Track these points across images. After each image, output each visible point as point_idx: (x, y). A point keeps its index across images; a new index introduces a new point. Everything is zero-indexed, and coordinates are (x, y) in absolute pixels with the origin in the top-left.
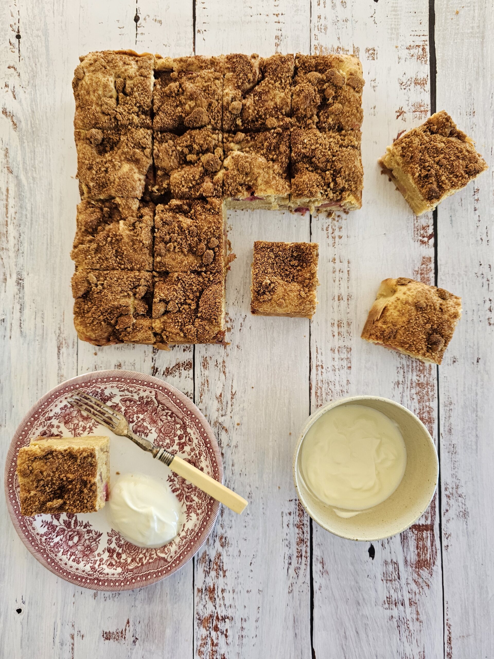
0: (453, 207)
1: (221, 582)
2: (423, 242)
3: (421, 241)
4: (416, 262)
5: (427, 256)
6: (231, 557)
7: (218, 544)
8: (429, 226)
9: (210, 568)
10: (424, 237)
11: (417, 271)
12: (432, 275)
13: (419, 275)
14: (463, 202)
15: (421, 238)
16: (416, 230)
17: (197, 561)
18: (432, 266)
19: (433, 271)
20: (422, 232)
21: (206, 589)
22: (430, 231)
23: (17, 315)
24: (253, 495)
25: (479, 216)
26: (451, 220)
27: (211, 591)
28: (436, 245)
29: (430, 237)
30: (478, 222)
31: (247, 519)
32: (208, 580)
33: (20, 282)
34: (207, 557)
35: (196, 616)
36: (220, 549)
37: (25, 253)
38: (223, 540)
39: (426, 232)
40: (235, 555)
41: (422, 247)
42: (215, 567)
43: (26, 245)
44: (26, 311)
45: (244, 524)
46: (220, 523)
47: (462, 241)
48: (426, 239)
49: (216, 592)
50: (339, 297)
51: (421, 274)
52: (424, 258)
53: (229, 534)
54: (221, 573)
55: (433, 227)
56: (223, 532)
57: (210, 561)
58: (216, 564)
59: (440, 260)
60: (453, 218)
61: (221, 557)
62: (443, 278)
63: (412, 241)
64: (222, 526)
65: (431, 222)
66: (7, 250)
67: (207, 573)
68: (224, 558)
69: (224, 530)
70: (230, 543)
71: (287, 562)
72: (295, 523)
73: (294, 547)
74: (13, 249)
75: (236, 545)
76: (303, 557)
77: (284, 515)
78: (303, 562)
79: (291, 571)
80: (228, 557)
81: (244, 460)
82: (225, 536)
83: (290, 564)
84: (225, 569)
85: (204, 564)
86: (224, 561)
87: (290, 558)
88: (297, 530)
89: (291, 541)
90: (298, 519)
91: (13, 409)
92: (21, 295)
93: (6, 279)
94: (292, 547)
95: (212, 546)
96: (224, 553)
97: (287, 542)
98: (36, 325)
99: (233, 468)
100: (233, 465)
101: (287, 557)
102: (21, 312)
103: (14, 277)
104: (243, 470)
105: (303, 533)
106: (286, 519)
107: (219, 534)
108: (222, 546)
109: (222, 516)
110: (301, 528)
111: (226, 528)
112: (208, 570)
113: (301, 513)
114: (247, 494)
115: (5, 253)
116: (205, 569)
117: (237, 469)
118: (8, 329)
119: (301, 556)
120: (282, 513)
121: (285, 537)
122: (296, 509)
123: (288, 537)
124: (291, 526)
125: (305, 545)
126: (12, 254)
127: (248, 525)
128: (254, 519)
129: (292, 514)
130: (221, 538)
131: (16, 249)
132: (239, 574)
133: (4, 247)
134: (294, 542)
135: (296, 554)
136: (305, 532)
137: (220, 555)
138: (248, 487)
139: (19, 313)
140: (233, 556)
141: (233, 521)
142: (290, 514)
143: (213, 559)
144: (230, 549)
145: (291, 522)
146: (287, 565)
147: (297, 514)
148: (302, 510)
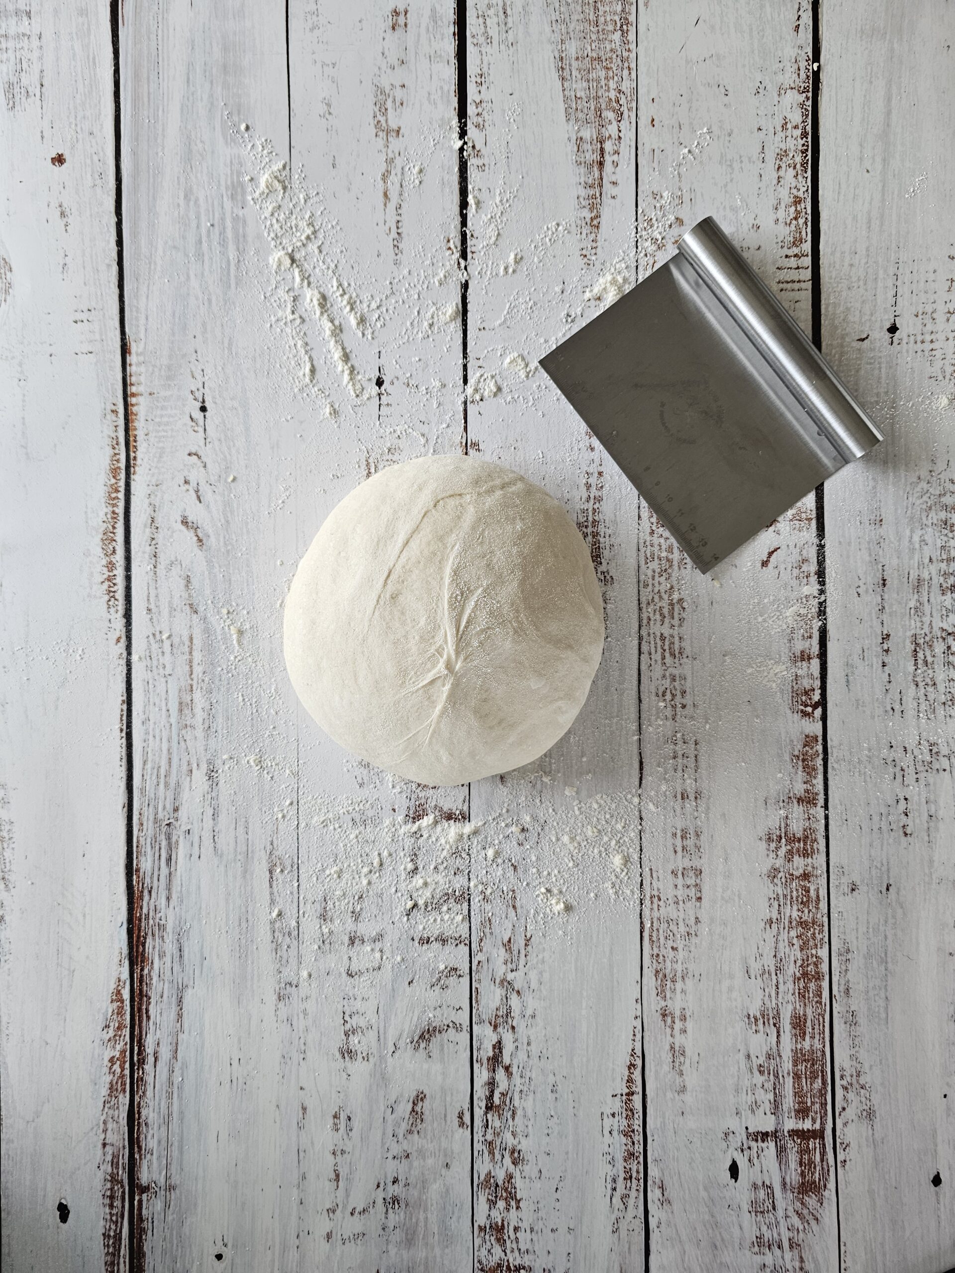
0: (850, 662)
1: (513, 1217)
2: (805, 714)
3: (802, 711)
4: (795, 743)
5: (812, 734)
6: (527, 1180)
7: (508, 1161)
8: (814, 690)
9: (496, 1197)
10: (806, 706)
11: (798, 757)
12: (819, 762)
13: (800, 763)
14: (865, 654)
15: (802, 707)
16: (795, 695)
17: (478, 1185)
18: (820, 748)
19: (821, 756)
20: (804, 698)
21: (491, 1227)
22: (816, 697)
23: (208, 823)
24: (559, 1088)
25: (889, 675)
26: (848, 681)
27: (498, 1230)
28: (824, 718)
29: (815, 706)
30: (887, 684)
31: (551, 1123)
32: (494, 1213)
33: (211, 774)
34: (492, 1180)
35: (477, 1265)
36: (511, 1168)
37: (220, 731)
38: (516, 1155)
39: (810, 699)
40: (533, 1177)
41: (803, 721)
42: (504, 1194)
43: (220, 720)
44: (223, 818)
45: (546, 1132)
46: (511, 1129)
47: (864, 712)
48: (809, 709)
49: (506, 1231)
50: (682, 795)
51: (804, 760)
52: (807, 736)
53: (524, 1145)
54: (513, 1203)
55: (819, 691)
56: (515, 1142)
57: (497, 1185)
58: (506, 1190)
59: (831, 740)
60: (851, 678)
61: (513, 1181)
62: (836, 766)
63: (789, 712)
64: (514, 1134)
65: (818, 683)
66: (193, 727)
67: (492, 1203)
68: (518, 1182)
69: (517, 1140)
70: (526, 1158)
71: (609, 1186)
72: (622, 1128)
73: (620, 1164)
74: (202, 727)
75: (535, 1162)
76: (633, 1180)
77: (605, 1117)
78: (634, 1186)
79: (616, 1200)
80: (523, 1180)
81: (545, 1035)
82: (518, 1148)
83: (614, 1189)
84: (518, 1198)
85: (487, 1190)
86: (517, 1186)
87: (614, 1181)
88: (624, 1140)
89: (616, 1156)
90: (625, 1122)
91: (205, 962)
92: (214, 794)
93: (191, 771)
94: (616, 1165)
95: (499, 1164)
96: (517, 1175)
97: (609, 1158)
98: (236, 837)
99: (529, 1048)
100: (529, 1044)
101: (609, 1179)
102: (214, 819)
103: (204, 767)
104: (544, 1051)
105: (633, 1143)
106: (608, 1122)
107: (510, 1145)
108: (513, 1163)
109: (513, 1119)
110: (631, 1136)
111: (520, 1136)
112: (494, 1199)
113: (630, 1113)
114: (551, 1087)
115: (189, 733)
116: (490, 1197)
117: (534, 1048)
118: (196, 845)
119: (631, 1177)
120: (602, 1114)
121: (606, 1149)
122: (622, 1107)
123: (610, 1150)
124: (615, 1133)
125: (636, 1162)
126: (199, 733)
127: (552, 1133)
128: (561, 1124)
129: (616, 1115)
130: (513, 1152)
131: (206, 726)
132: (539, 1206)
133: (188, 723)
134: (619, 1156)
135: (622, 1175)
136: (636, 1142)
137: (511, 1178)
138: (551, 1075)
139: (211, 822)
140: (530, 1178)
141: (530, 1127)
142: (613, 1115)
143: (500, 1183)
144: (526, 1168)
145: (616, 1128)
146: (609, 1192)
147: (624, 1116)
148: (631, 1110)
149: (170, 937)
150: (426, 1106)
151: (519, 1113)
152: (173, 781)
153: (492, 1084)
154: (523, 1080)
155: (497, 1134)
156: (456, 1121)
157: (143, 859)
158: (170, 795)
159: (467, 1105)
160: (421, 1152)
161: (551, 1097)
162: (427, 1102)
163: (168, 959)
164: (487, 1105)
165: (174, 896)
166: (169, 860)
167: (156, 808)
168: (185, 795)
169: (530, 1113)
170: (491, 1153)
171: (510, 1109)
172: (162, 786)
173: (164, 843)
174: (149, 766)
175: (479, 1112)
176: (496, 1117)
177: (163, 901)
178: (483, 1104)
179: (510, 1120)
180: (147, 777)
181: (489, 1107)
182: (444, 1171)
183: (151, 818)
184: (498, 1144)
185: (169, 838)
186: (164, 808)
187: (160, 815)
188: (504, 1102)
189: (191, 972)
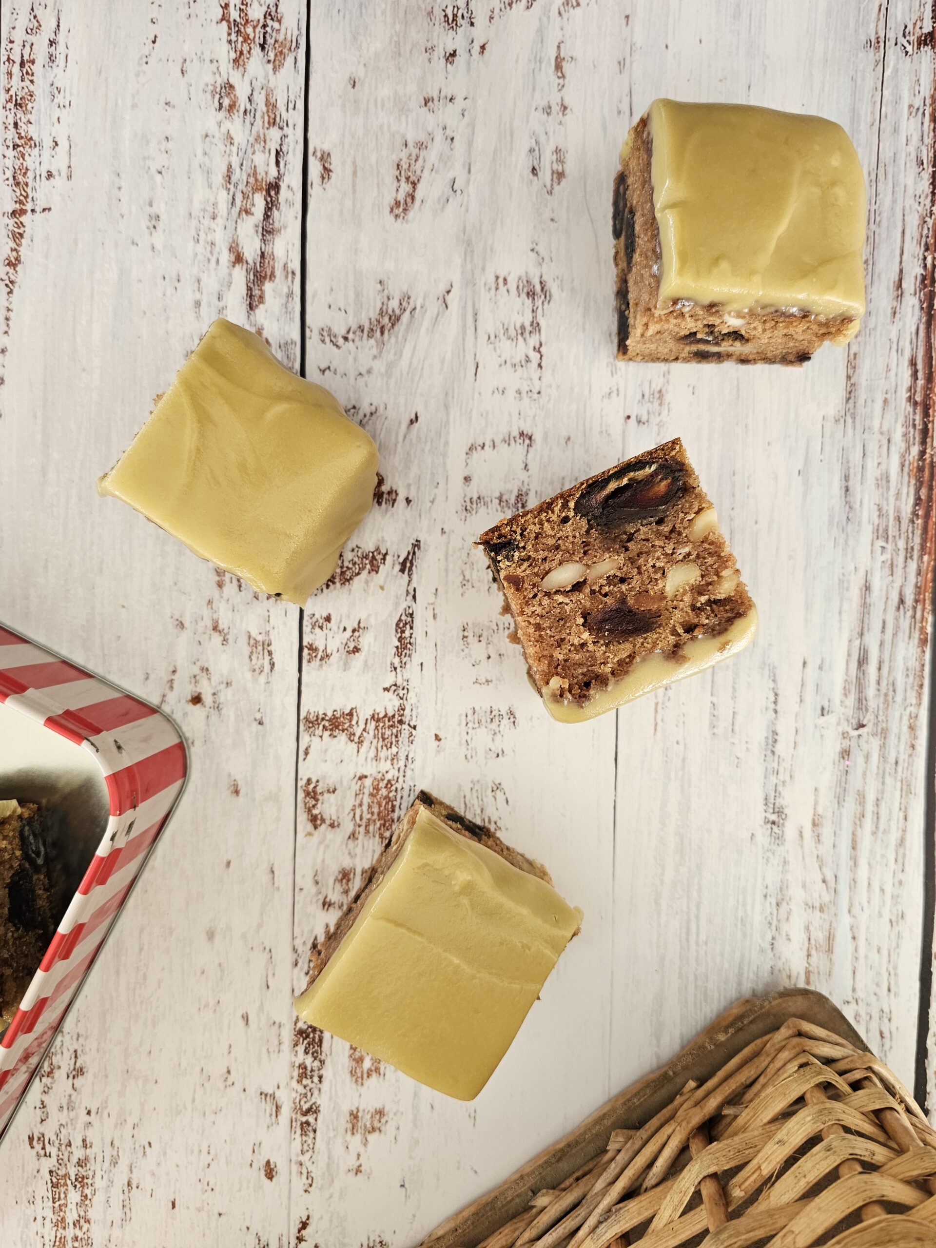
149: (867, 515)
150: (391, 191)
151: (218, 178)
152: (850, 807)
153: (267, 231)
154: (209, 239)
155: (261, 139)
156: (335, 163)
157: (913, 663)
158: (855, 781)
159: (314, 192)
160: (401, 107)
161: (160, 208)
162: (388, 199)
163: (872, 472)
164: (277, 193)
165: (855, 592)
166: (862, 662)
167: (883, 757)
168: (827, 779)
169: (199, 179)
170: (271, 105)
171: (236, 186)
172: (871, 798)
173: (871, 692)
174: (894, 837)
175: (292, 179)
176: (261, 171)
177: (878, 583)
178: (284, 193)
179: (235, 165)
180: (898, 815)
181: (274, 187)
182: (360, 73)
183: (892, 740)
184: (259, 122)
185: (861, 703)
186: (867, 757)
187: (875, 743)
188: (245, 196)
189: (827, 448)
